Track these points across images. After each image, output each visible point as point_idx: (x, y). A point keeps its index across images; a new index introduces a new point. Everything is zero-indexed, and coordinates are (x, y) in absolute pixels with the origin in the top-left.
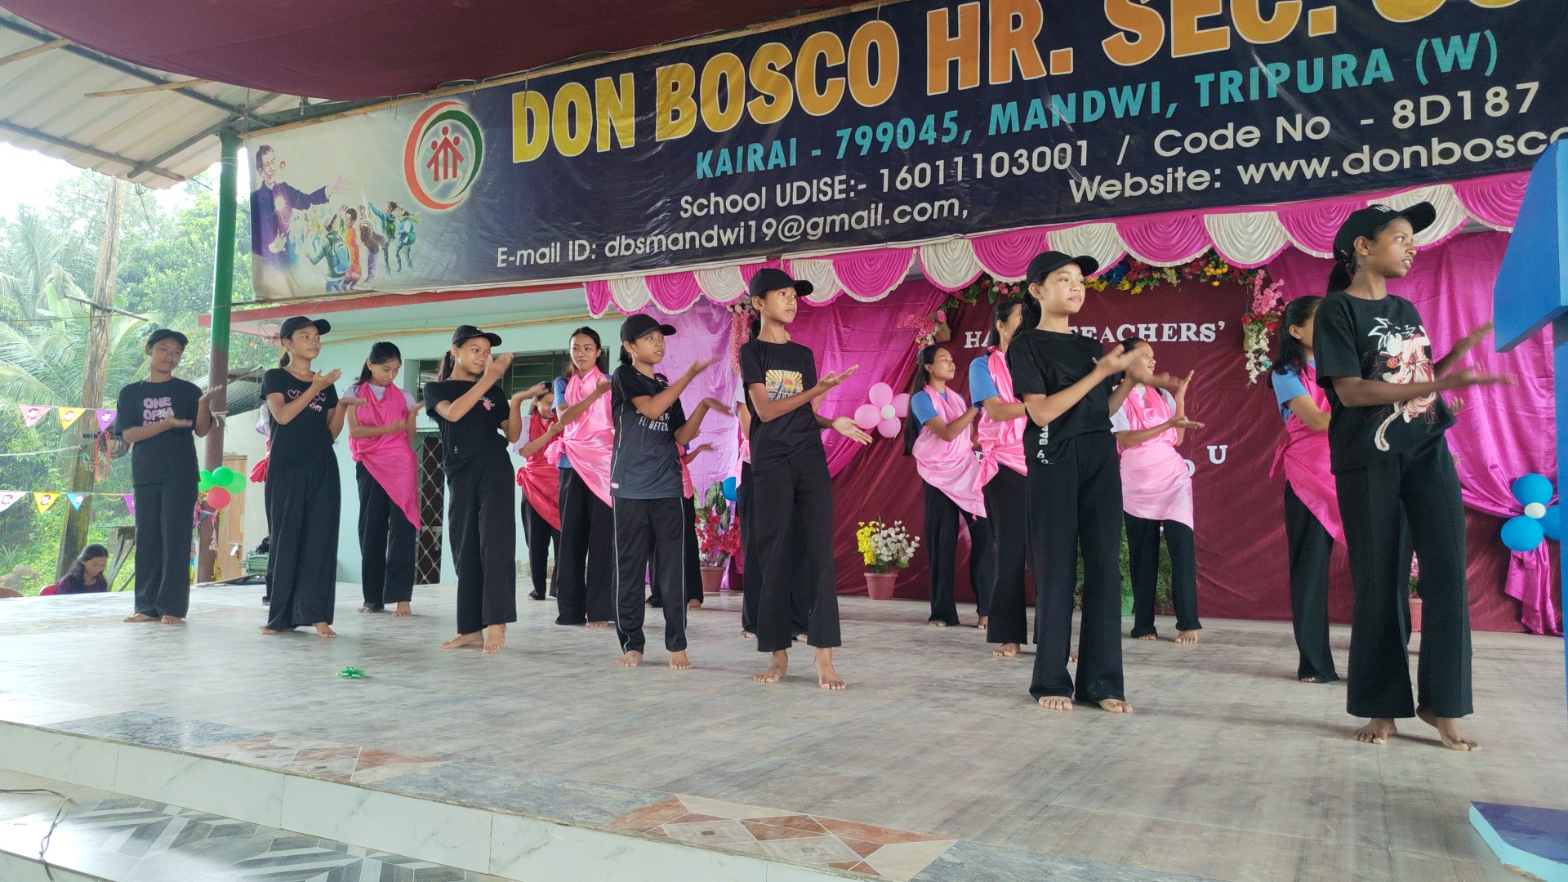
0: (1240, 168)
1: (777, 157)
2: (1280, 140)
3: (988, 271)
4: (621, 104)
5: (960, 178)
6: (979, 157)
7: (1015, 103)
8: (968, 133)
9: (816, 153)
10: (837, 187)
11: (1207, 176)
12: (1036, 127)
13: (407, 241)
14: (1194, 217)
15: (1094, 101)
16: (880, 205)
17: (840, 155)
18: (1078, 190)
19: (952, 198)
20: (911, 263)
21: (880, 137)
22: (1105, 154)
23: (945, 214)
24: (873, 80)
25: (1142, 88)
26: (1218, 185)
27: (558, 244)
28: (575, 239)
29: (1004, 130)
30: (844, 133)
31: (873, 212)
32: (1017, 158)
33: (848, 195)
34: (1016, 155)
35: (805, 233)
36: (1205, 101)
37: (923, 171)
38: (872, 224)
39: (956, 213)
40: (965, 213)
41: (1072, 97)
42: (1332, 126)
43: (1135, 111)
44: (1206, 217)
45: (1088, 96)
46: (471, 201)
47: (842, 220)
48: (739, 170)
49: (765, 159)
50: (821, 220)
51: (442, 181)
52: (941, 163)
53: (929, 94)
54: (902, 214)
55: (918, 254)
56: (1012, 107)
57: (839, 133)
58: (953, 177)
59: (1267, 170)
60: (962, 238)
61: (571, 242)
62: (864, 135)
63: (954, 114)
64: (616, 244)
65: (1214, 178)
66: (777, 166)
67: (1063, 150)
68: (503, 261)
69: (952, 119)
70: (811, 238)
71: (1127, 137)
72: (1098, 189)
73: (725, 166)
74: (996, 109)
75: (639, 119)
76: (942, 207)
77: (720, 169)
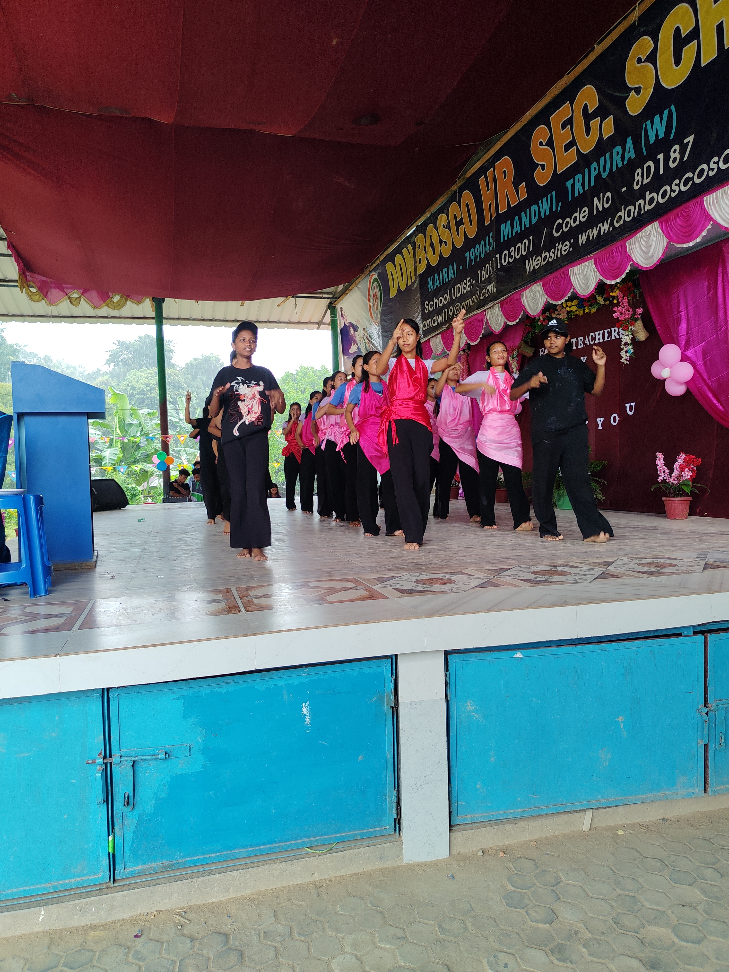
0: (580, 236)
1: (451, 273)
2: (594, 212)
3: (506, 320)
5: (495, 270)
6: (498, 256)
8: (495, 244)
9: (461, 267)
10: (468, 285)
11: (568, 245)
12: (517, 233)
14: (568, 269)
17: (468, 267)
21: (476, 253)
22: (538, 242)
23: (492, 291)
24: (471, 224)
25: (549, 197)
26: (571, 249)
29: (506, 238)
32: (511, 253)
36: (570, 197)
38: (476, 302)
41: (528, 211)
42: (612, 197)
43: (547, 213)
45: (532, 208)
46: (381, 320)
48: (441, 284)
49: (448, 276)
51: (376, 312)
52: (490, 263)
53: (486, 225)
55: (486, 315)
57: (466, 255)
59: (589, 234)
60: (495, 303)
62: (472, 254)
63: (492, 233)
65: (571, 245)
66: (452, 278)
67: (525, 244)
69: (492, 237)
71: (545, 229)
72: (534, 264)
74: (503, 226)
75: (415, 264)
76: (492, 288)
77: (436, 284)
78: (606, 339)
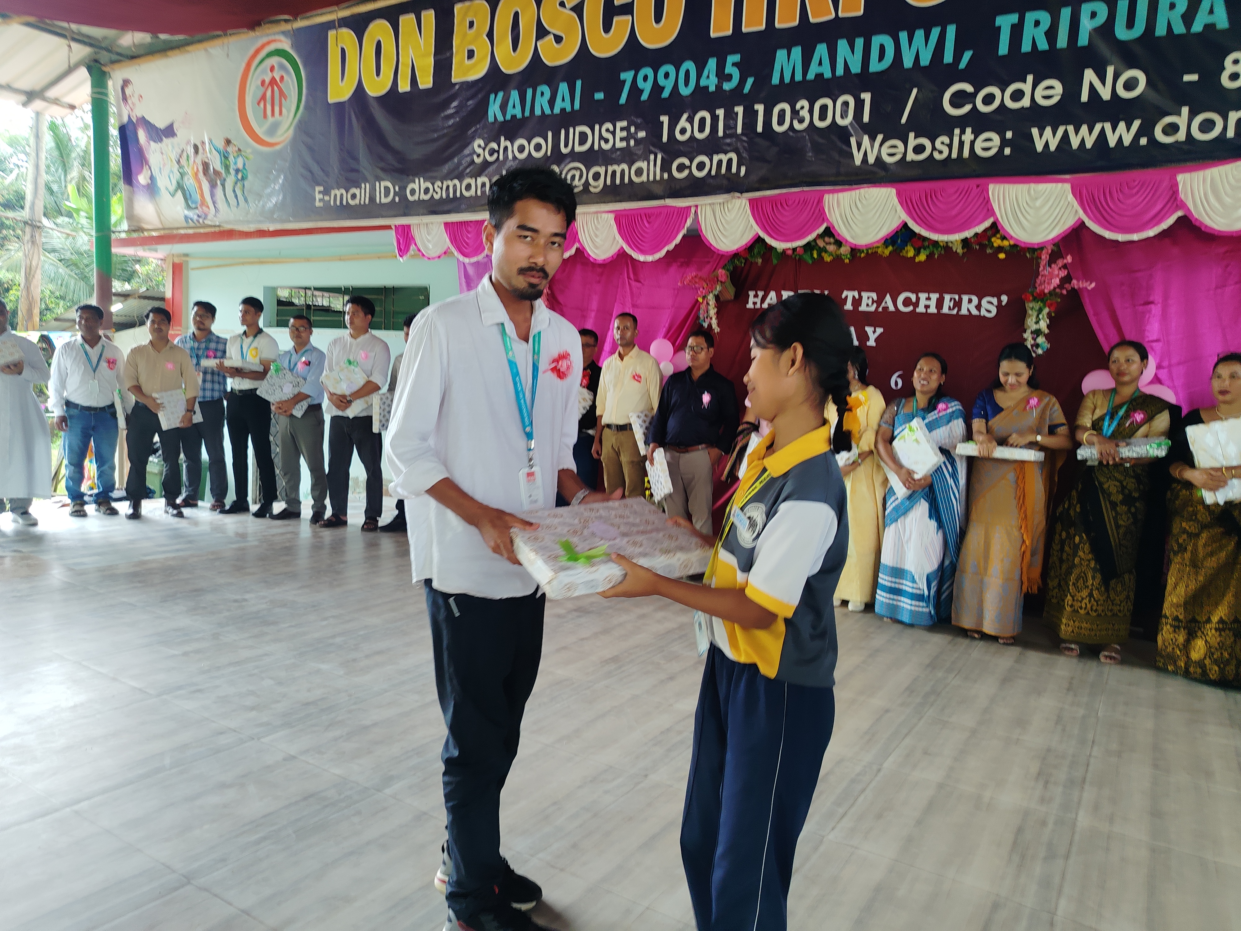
0: (1035, 131)
1: (563, 100)
2: (1084, 98)
3: (762, 235)
4: (422, 42)
5: (739, 130)
6: (760, 108)
7: (800, 48)
8: (750, 81)
9: (599, 96)
10: (619, 134)
11: (996, 140)
12: (819, 76)
13: (241, 176)
14: (978, 186)
15: (882, 48)
16: (659, 157)
17: (623, 100)
18: (859, 150)
19: (731, 151)
20: (689, 222)
21: (661, 81)
22: (889, 109)
23: (723, 170)
24: (658, 19)
25: (936, 32)
26: (1007, 151)
27: (368, 185)
28: (380, 179)
29: (787, 80)
30: (627, 76)
31: (652, 164)
32: (799, 111)
33: (628, 144)
34: (798, 106)
35: (587, 184)
36: (1003, 49)
37: (702, 121)
38: (651, 178)
39: (734, 170)
40: (743, 170)
41: (859, 42)
42: (1150, 82)
43: (925, 60)
44: (991, 187)
45: (877, 40)
46: (294, 140)
47: (623, 172)
48: (527, 114)
49: (552, 102)
50: (601, 170)
51: (270, 119)
52: (720, 112)
53: (713, 35)
54: (681, 168)
55: (696, 212)
56: (797, 52)
57: (623, 76)
58: (731, 128)
59: (1066, 134)
60: (739, 197)
61: (377, 184)
62: (645, 78)
63: (736, 58)
64: (416, 186)
65: (1004, 142)
66: (563, 110)
67: (846, 104)
68: (320, 200)
69: (734, 64)
70: (592, 189)
71: (915, 91)
72: (879, 151)
73: (515, 110)
74: (781, 54)
75: (439, 57)
76: (720, 162)
77: (510, 112)
78: (945, 310)
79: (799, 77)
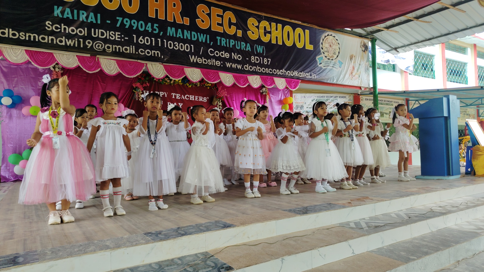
0: (226, 63)
1: (92, 18)
2: (233, 58)
3: (168, 75)
5: (160, 45)
6: (165, 41)
8: (161, 32)
10: (117, 36)
11: (220, 63)
14: (217, 72)
16: (134, 47)
17: (118, 26)
18: (191, 58)
19: (158, 51)
20: (144, 68)
21: (133, 24)
24: (130, 5)
25: (205, 35)
26: (222, 66)
29: (171, 35)
31: (131, 48)
32: (175, 45)
33: (121, 40)
35: (105, 49)
36: (219, 44)
37: (147, 39)
38: (131, 52)
39: (159, 56)
40: (162, 57)
41: (189, 32)
43: (203, 41)
45: (193, 33)
47: (119, 48)
48: (75, 19)
50: (111, 46)
52: (153, 39)
54: (142, 51)
55: (146, 66)
56: (173, 29)
58: (157, 44)
59: (231, 65)
60: (160, 64)
62: (127, 22)
64: (6, 31)
67: (187, 46)
69: (156, 27)
70: (107, 51)
71: (202, 47)
72: (197, 60)
73: (68, 15)
74: (169, 28)
76: (155, 53)
79: (175, 36)
